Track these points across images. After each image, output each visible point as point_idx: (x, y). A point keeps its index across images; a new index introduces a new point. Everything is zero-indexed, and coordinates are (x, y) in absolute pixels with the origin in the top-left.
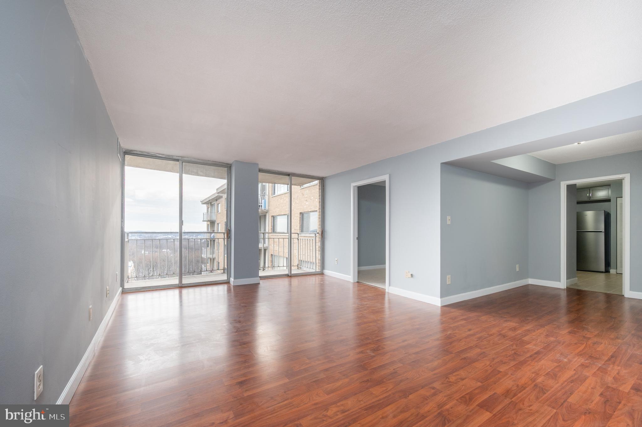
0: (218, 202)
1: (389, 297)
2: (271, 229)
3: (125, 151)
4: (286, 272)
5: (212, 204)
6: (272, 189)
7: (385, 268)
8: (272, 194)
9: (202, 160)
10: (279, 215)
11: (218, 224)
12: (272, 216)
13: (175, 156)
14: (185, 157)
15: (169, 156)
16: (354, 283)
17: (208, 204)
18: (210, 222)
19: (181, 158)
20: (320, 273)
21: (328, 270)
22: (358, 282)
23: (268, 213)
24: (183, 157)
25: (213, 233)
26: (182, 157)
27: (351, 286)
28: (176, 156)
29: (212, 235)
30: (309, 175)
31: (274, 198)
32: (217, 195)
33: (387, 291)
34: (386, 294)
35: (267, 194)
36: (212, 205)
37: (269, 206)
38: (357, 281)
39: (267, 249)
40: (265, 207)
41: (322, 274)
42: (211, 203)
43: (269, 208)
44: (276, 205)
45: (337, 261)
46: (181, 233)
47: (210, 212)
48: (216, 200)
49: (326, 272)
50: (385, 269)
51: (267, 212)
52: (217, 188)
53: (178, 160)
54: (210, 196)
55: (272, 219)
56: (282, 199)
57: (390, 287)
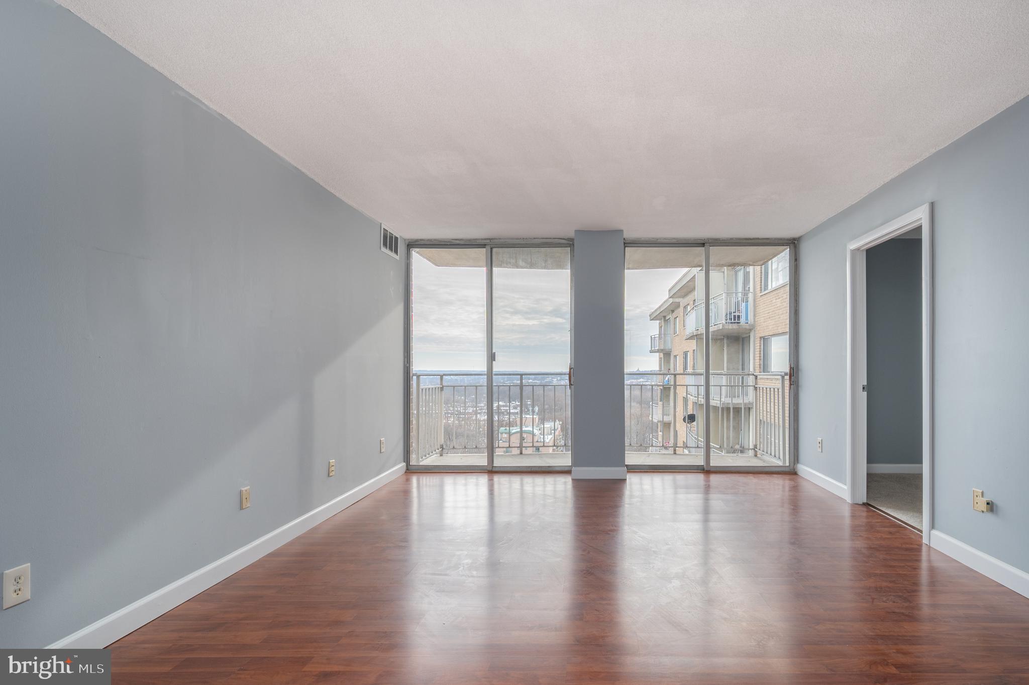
0: (675, 315)
1: (929, 561)
2: (760, 365)
3: (409, 242)
4: (701, 462)
5: (667, 318)
6: (761, 278)
7: (922, 474)
8: (761, 290)
9: (524, 238)
10: (774, 335)
11: (675, 356)
12: (761, 338)
13: (479, 239)
14: (495, 239)
15: (470, 240)
16: (855, 505)
17: (660, 319)
18: (664, 354)
19: (488, 241)
20: (787, 469)
21: (807, 466)
22: (866, 505)
23: (753, 331)
24: (492, 239)
25: (667, 375)
26: (489, 239)
27: (846, 512)
28: (482, 239)
29: (667, 379)
30: (754, 239)
31: (767, 296)
32: (671, 300)
33: (925, 541)
34: (924, 549)
35: (751, 290)
36: (666, 321)
37: (755, 316)
38: (865, 501)
39: (752, 408)
40: (747, 319)
41: (791, 473)
42: (665, 317)
43: (754, 321)
44: (769, 313)
45: (820, 445)
46: (490, 374)
47: (664, 334)
48: (673, 311)
49: (804, 469)
50: (919, 477)
51: (750, 330)
52: (669, 288)
53: (483, 246)
54: (662, 305)
55: (760, 343)
56: (779, 298)
57: (934, 532)
